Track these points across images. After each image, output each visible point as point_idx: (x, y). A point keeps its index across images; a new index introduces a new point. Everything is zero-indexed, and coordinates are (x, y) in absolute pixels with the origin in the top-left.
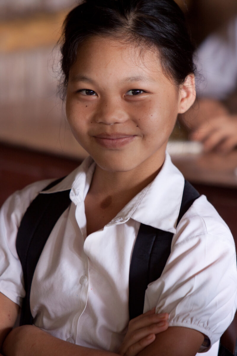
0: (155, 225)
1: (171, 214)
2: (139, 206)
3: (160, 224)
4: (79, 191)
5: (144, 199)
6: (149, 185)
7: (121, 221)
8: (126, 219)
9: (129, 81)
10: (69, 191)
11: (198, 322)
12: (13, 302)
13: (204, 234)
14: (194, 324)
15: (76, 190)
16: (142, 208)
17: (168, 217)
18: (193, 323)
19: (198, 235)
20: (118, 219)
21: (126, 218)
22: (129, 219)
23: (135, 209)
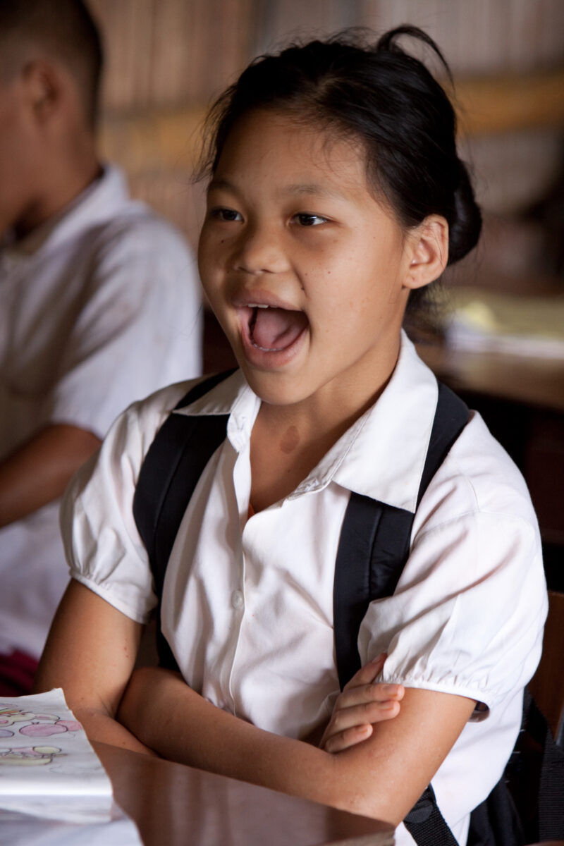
0: (376, 495)
1: (409, 470)
2: (349, 457)
3: (386, 491)
4: (244, 420)
5: (357, 442)
6: (369, 410)
7: (316, 488)
8: (324, 484)
9: (297, 191)
10: (227, 417)
11: (467, 683)
12: (127, 617)
13: (473, 514)
14: (460, 685)
15: (240, 418)
16: (353, 460)
17: (402, 476)
18: (458, 683)
19: (462, 515)
20: (311, 483)
21: (323, 481)
22: (328, 483)
23: (340, 462)
